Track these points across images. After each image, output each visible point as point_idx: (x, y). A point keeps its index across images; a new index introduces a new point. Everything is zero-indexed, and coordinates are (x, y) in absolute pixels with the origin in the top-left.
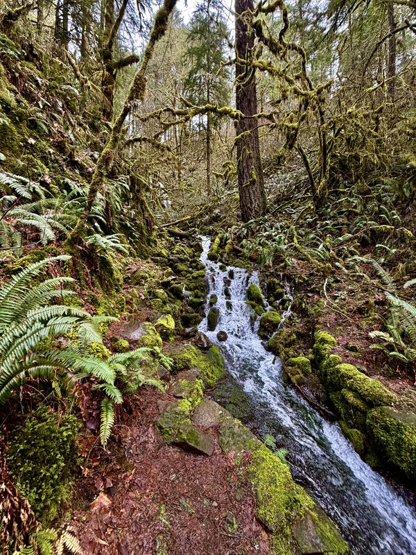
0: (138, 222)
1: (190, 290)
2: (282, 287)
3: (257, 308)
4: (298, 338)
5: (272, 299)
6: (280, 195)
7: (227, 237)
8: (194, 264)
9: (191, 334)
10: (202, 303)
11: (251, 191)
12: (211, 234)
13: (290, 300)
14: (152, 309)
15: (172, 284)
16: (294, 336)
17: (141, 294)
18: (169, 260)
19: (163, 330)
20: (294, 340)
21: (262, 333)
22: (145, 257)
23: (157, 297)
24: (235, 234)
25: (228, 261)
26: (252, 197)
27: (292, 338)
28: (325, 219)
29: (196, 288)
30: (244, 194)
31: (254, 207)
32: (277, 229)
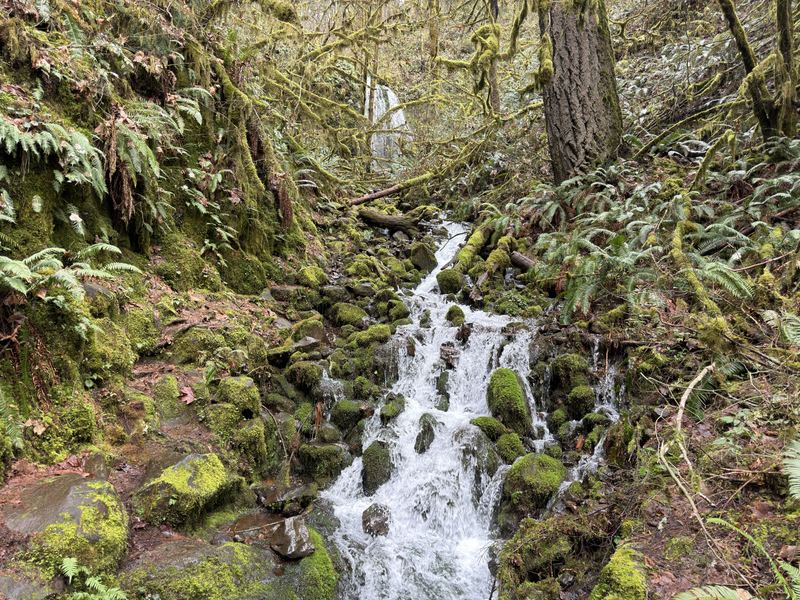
0: (235, 199)
1: (346, 376)
2: (594, 381)
3: (502, 440)
4: (577, 552)
5: (559, 413)
6: (671, 104)
7: (501, 227)
8: (383, 305)
9: (287, 507)
10: (362, 415)
11: (575, 100)
12: (472, 218)
13: (607, 423)
14: (209, 430)
15: (294, 360)
16: (564, 546)
17: (186, 390)
18: (322, 293)
19: (167, 499)
20: (560, 560)
21: (502, 518)
22: (254, 286)
23: (226, 400)
24: (527, 218)
25: (483, 294)
26: (579, 115)
27: (553, 551)
28: (784, 170)
29: (361, 371)
30: (555, 107)
31: (584, 143)
32: (638, 201)
